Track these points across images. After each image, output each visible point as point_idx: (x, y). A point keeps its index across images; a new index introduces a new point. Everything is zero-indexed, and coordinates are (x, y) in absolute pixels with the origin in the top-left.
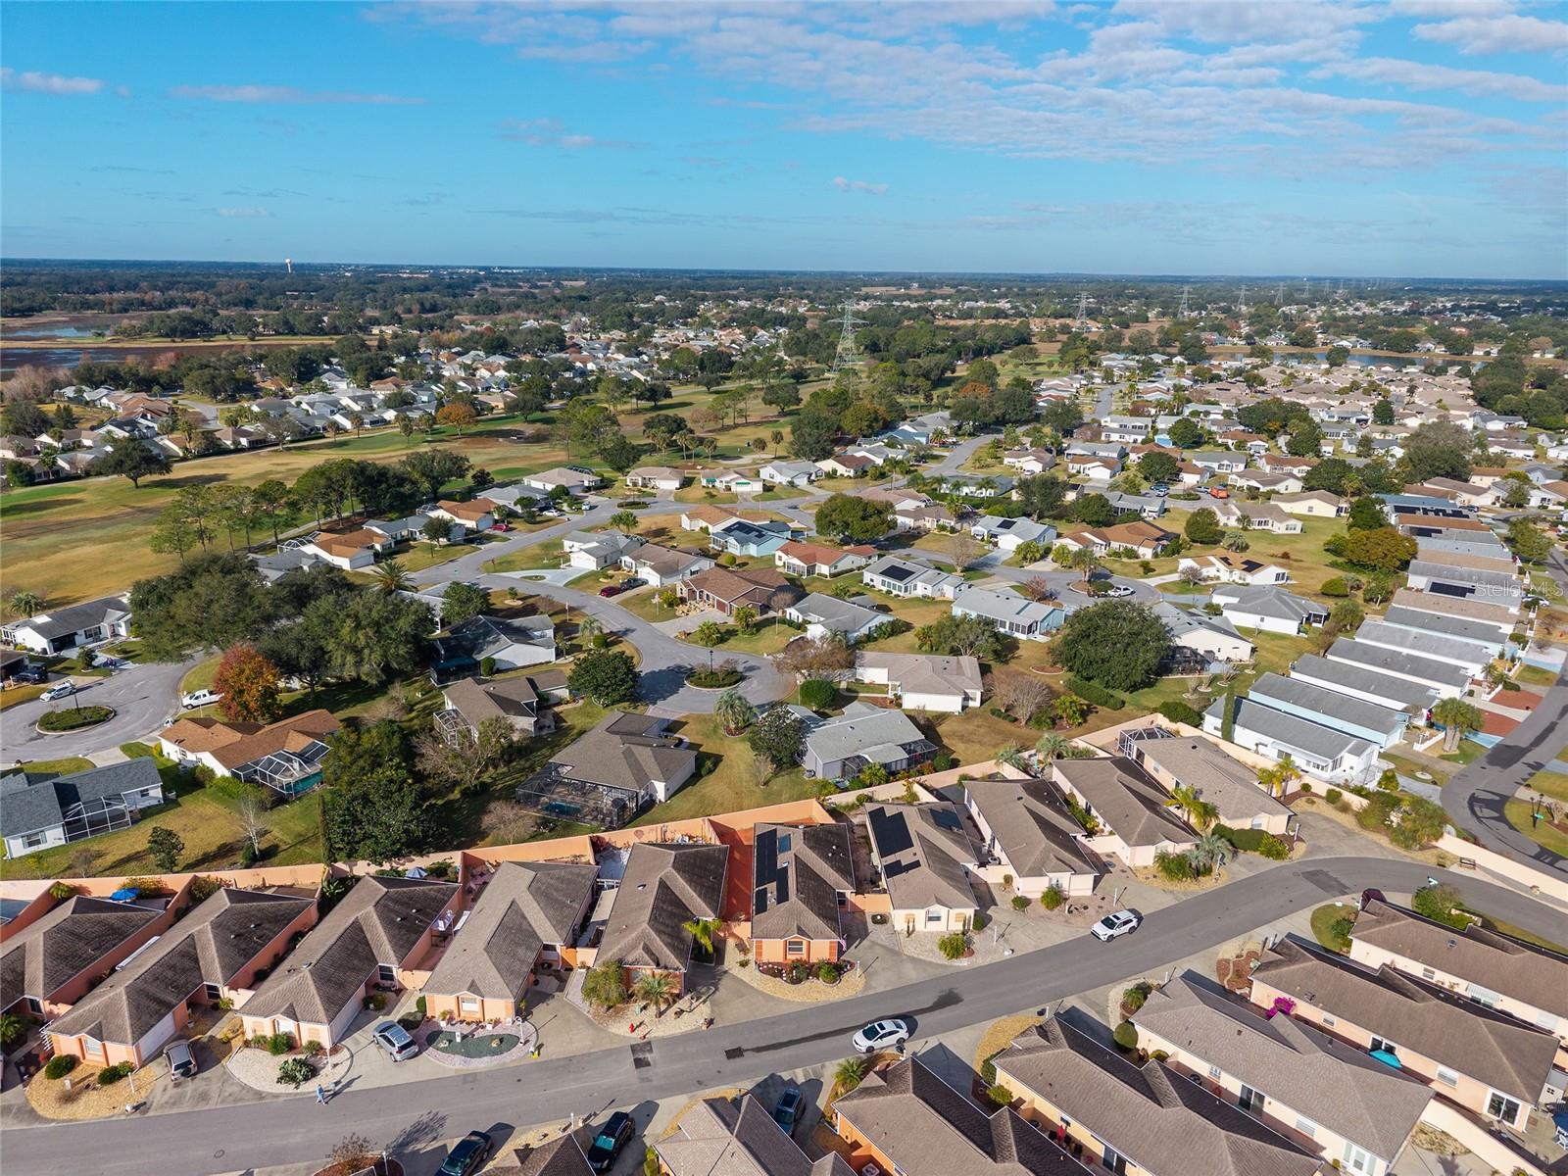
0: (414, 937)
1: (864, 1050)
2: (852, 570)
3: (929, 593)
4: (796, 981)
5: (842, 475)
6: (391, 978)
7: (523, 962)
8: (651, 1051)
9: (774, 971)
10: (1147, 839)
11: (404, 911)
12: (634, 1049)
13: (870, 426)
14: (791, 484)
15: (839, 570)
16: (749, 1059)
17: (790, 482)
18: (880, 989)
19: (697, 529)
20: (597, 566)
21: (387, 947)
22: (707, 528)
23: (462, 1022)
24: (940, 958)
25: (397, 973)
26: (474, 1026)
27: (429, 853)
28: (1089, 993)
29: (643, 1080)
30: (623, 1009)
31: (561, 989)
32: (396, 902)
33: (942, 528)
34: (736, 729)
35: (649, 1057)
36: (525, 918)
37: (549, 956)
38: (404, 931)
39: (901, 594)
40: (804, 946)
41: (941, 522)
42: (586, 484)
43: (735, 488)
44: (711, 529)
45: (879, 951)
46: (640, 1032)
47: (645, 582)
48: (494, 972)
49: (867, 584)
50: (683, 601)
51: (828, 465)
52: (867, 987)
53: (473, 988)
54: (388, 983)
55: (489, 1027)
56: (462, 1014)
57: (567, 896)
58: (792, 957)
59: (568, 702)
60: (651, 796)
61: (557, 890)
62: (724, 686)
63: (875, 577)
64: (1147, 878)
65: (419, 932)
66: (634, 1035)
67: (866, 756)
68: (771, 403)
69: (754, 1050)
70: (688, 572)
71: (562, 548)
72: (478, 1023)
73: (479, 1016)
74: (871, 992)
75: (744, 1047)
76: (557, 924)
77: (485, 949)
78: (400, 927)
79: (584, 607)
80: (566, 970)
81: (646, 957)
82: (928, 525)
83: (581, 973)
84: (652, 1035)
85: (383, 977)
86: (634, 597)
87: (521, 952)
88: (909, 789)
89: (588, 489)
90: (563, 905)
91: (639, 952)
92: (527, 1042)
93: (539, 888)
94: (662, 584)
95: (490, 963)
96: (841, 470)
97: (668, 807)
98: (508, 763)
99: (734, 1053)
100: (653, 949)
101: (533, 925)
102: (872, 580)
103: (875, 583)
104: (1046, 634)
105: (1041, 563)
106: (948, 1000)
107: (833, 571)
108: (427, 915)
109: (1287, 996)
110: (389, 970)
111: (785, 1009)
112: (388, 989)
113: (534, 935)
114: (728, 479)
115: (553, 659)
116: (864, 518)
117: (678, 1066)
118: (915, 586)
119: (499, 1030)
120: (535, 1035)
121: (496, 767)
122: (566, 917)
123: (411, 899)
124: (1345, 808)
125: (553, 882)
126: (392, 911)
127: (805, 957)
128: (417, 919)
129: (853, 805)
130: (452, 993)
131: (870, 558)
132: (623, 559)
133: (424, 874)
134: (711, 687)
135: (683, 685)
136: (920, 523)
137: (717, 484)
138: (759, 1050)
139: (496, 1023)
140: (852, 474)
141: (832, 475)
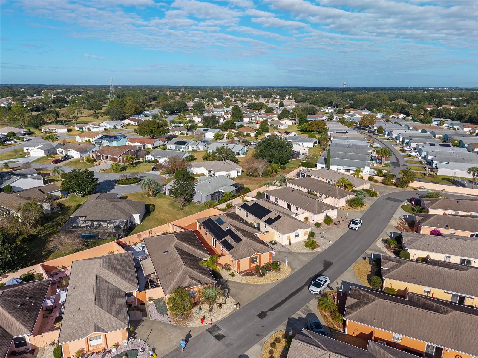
0: (34, 313)
1: (318, 293)
2: (159, 146)
3: (195, 148)
4: (263, 275)
5: (133, 125)
6: (25, 344)
7: (121, 305)
8: (219, 329)
9: (248, 274)
10: (342, 196)
11: (21, 300)
12: (209, 331)
13: (135, 111)
14: (115, 127)
15: (155, 146)
16: (272, 316)
17: (114, 127)
18: (299, 268)
19: (84, 141)
20: (45, 154)
21: (17, 324)
22: (89, 140)
23: (92, 353)
24: (308, 250)
25: (29, 339)
26: (102, 354)
27: (17, 270)
28: (370, 247)
29: (227, 345)
30: (189, 314)
31: (145, 315)
32: (12, 296)
33: (182, 134)
34: (153, 194)
35: (221, 332)
36: (108, 282)
37: (131, 299)
38: (25, 312)
39: (184, 150)
40: (258, 259)
41: (181, 132)
42: (22, 133)
43: (92, 130)
44: (91, 140)
45: (285, 254)
46: (207, 322)
47: (72, 157)
48: (107, 315)
49: (169, 149)
50: (95, 160)
51: (127, 121)
52: (293, 269)
53: (97, 329)
54: (23, 348)
55: (114, 350)
56: (91, 349)
57: (126, 266)
58: (253, 265)
59: (61, 198)
60: (132, 223)
61: (119, 265)
62: (135, 183)
63: (172, 146)
64: (347, 209)
65: (37, 310)
66: (204, 324)
67: (222, 191)
68: (91, 109)
69: (269, 310)
70: (91, 151)
71: (23, 151)
72: (104, 350)
73: (104, 346)
74: (296, 270)
75: (264, 310)
76: (129, 280)
77: (96, 304)
78: (21, 310)
79: (47, 168)
80: (141, 304)
81: (194, 281)
82: (177, 134)
83: (151, 304)
84: (214, 321)
85: (17, 346)
86: (69, 162)
87: (117, 300)
88: (243, 199)
89: (24, 134)
90: (126, 272)
91: (188, 280)
92: (144, 350)
93: (108, 266)
94: (81, 157)
95: (102, 311)
96: (132, 123)
97: (143, 225)
98: (42, 225)
99: (262, 315)
100: (193, 277)
101: (115, 285)
102: (171, 147)
103: (172, 148)
104: (243, 155)
105: (222, 140)
106: (327, 265)
107: (153, 146)
108: (38, 299)
109: (435, 228)
110: (23, 339)
111: (267, 289)
112: (24, 352)
113: (118, 290)
114: (88, 127)
115: (43, 185)
116: (158, 128)
117: (240, 332)
118: (189, 147)
119: (121, 350)
120: (146, 344)
121: (36, 227)
122: (131, 276)
123: (22, 292)
124: (376, 181)
125: (114, 261)
126: (11, 302)
127: (258, 264)
128: (32, 303)
129: (225, 208)
130: (83, 337)
131: (164, 142)
132: (58, 150)
133: (20, 281)
134: (130, 184)
135: (115, 186)
136: (174, 133)
137: (84, 129)
138: (272, 309)
139: (117, 346)
140: (136, 124)
141: (129, 125)
